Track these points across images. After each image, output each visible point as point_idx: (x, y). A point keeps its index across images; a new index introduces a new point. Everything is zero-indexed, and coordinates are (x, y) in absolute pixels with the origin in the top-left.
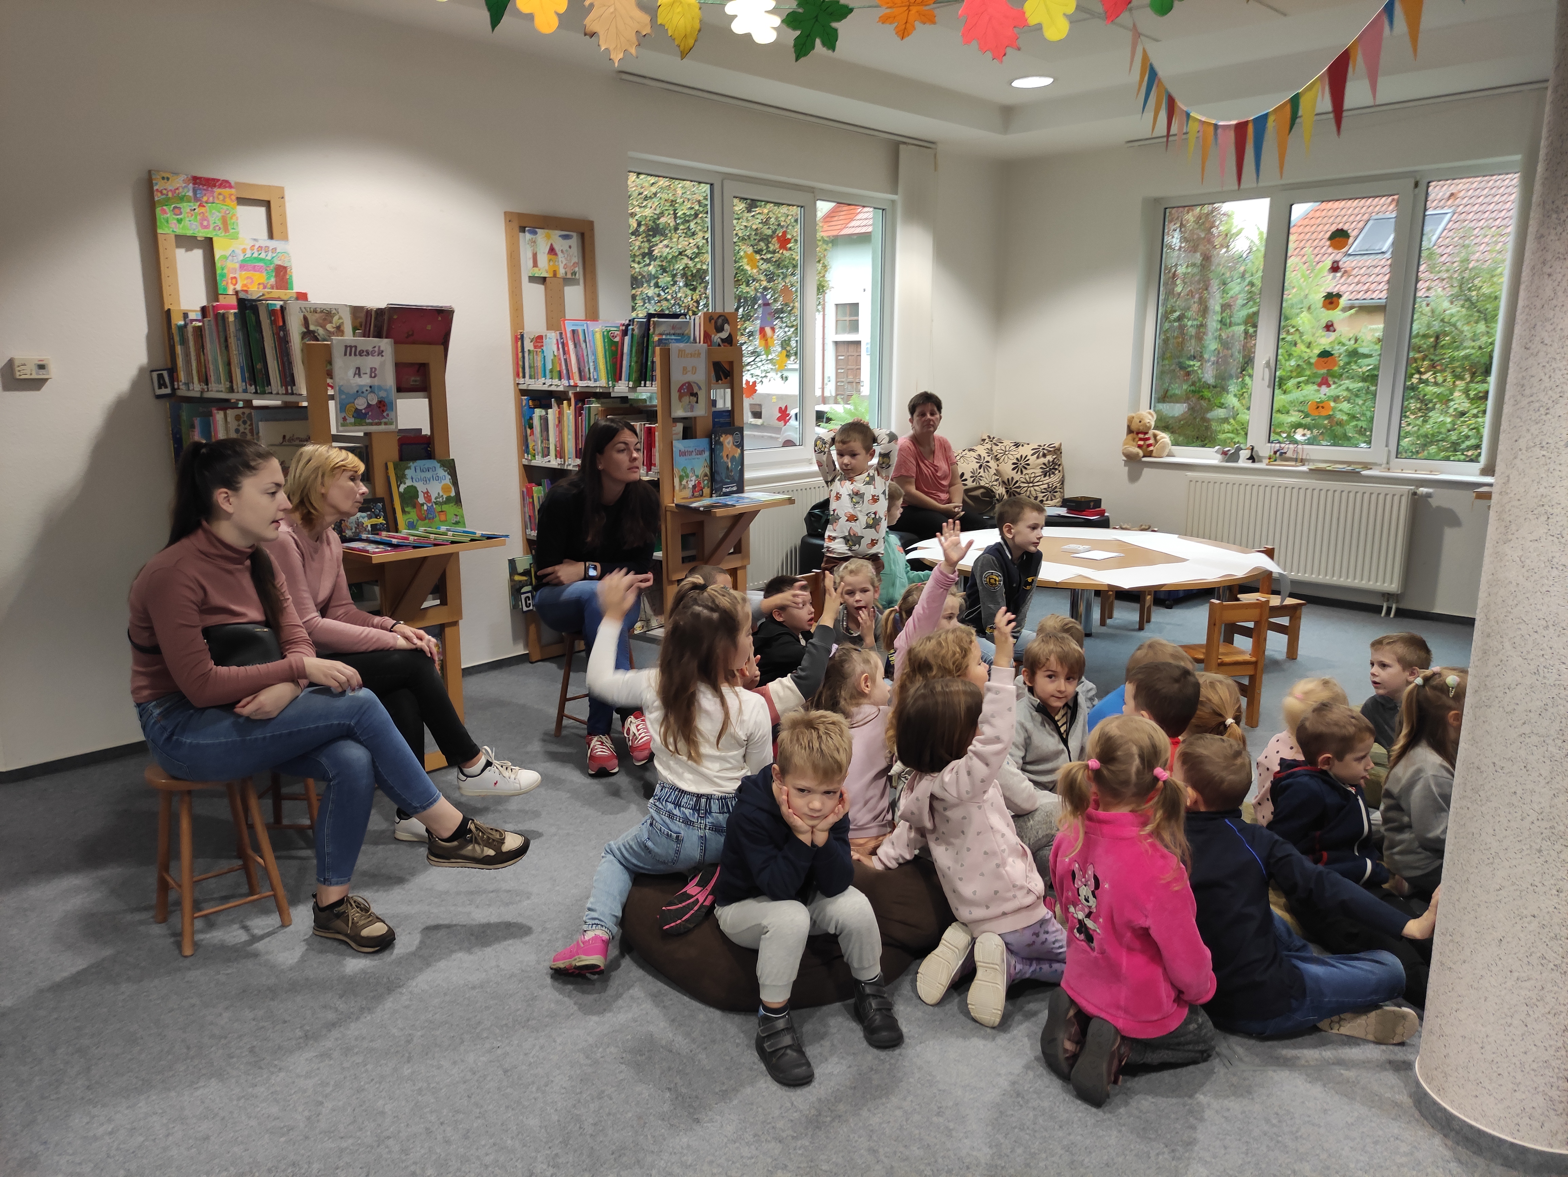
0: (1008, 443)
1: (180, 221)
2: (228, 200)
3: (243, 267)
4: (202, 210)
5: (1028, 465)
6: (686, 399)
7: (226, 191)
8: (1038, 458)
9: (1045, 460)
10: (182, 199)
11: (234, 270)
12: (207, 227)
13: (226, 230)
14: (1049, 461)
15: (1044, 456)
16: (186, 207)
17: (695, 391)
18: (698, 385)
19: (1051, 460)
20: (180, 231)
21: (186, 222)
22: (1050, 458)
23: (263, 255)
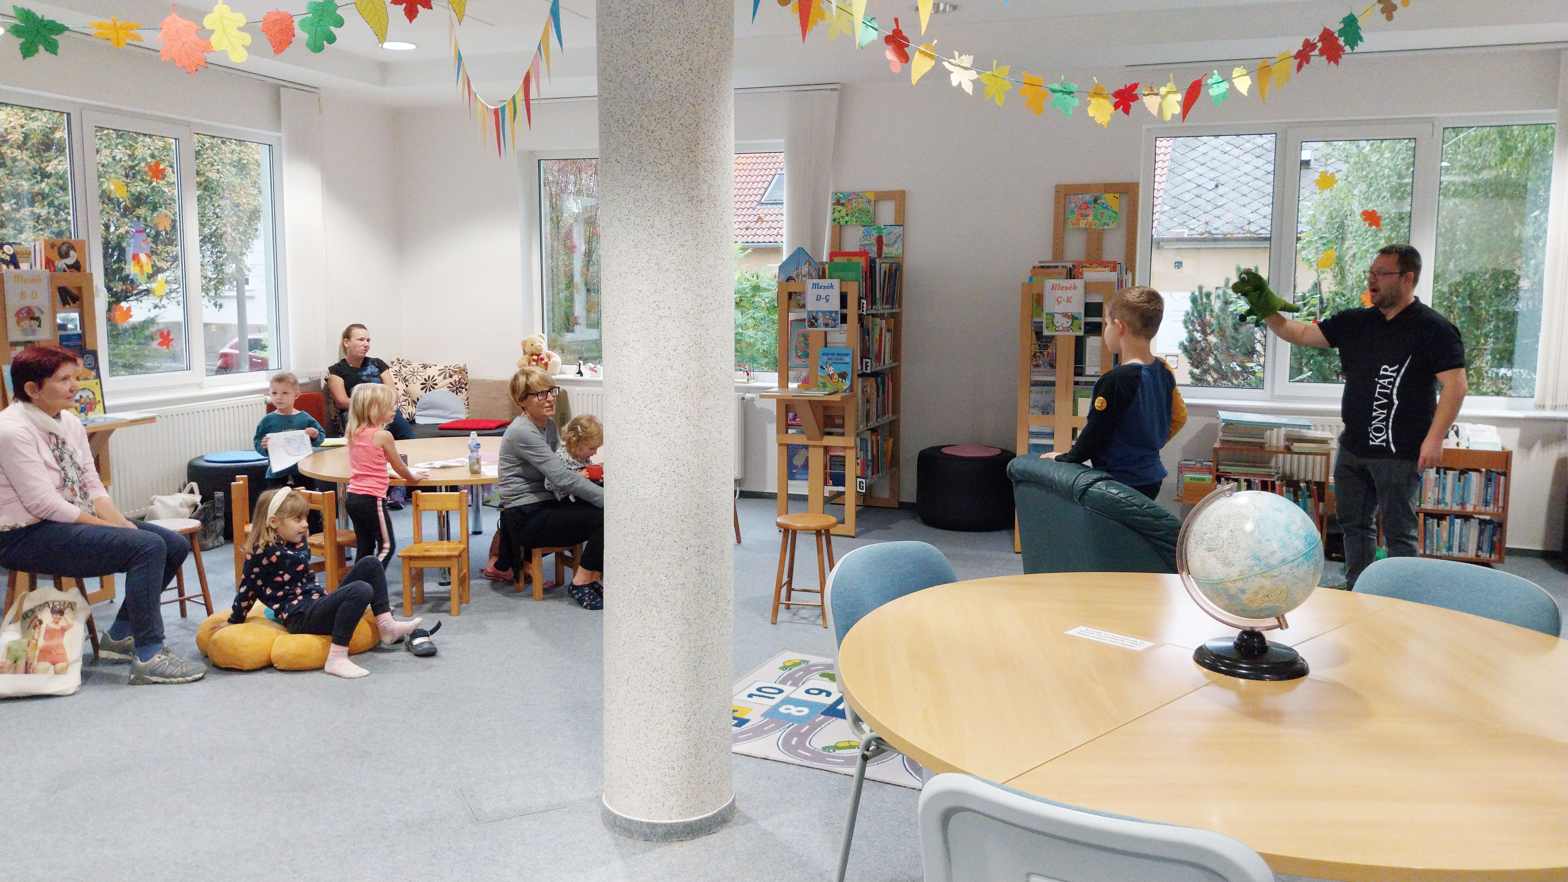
0: (416, 365)
5: (436, 384)
6: (26, 323)
8: (445, 378)
9: (452, 380)
14: (455, 381)
15: (451, 376)
17: (37, 315)
18: (39, 309)
19: (457, 379)
22: (456, 377)
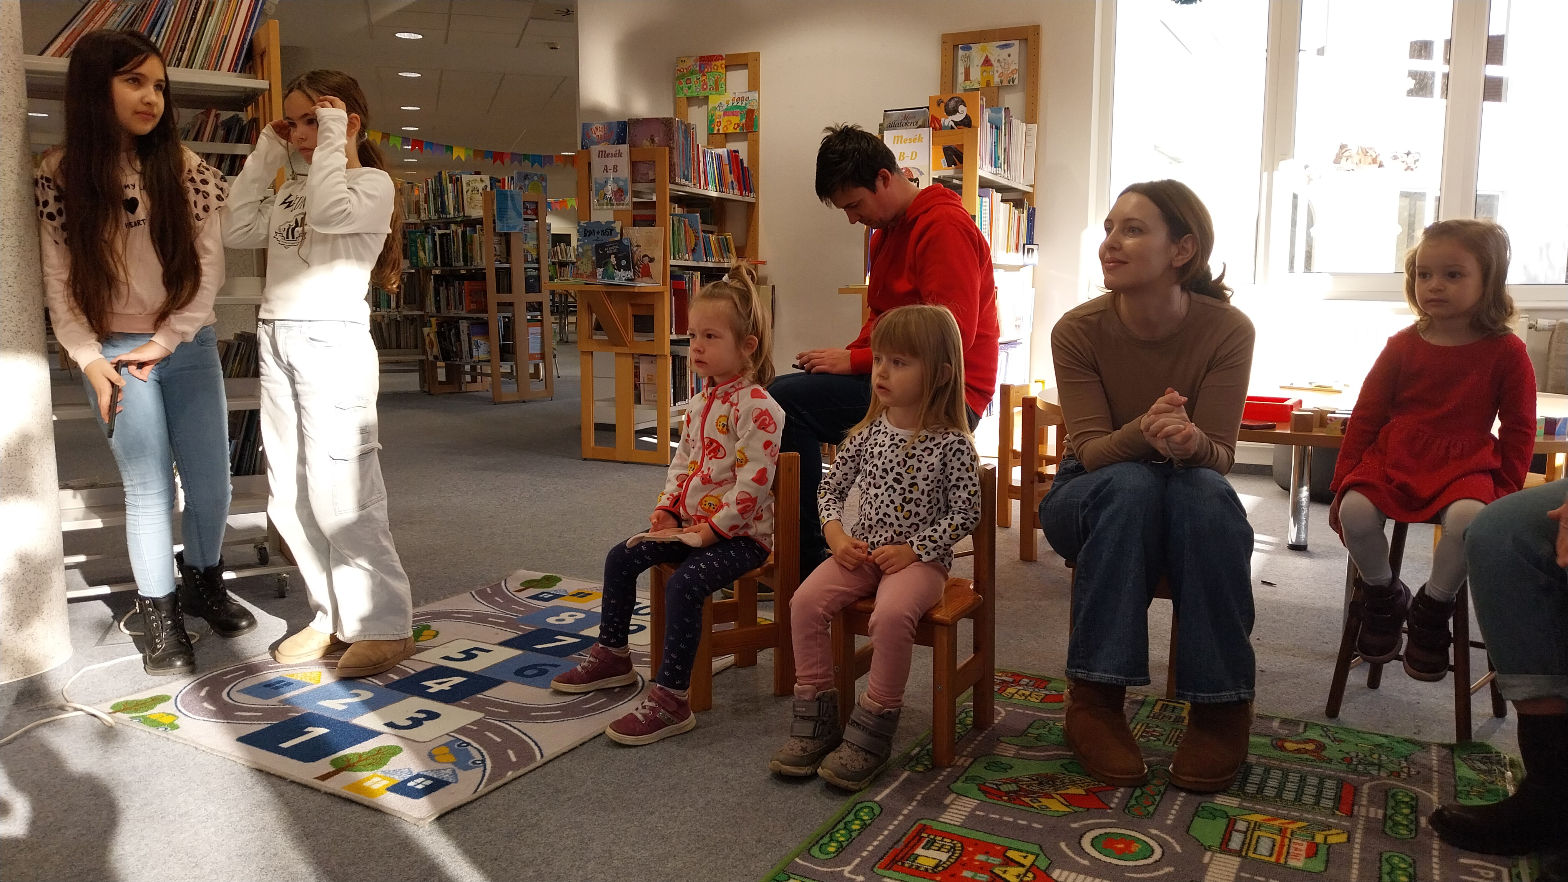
1: (689, 88)
2: (720, 70)
3: (725, 114)
4: (704, 78)
7: (719, 63)
10: (692, 73)
11: (720, 116)
12: (705, 89)
13: (717, 89)
16: (694, 78)
20: (689, 95)
21: (694, 88)
23: (740, 104)
